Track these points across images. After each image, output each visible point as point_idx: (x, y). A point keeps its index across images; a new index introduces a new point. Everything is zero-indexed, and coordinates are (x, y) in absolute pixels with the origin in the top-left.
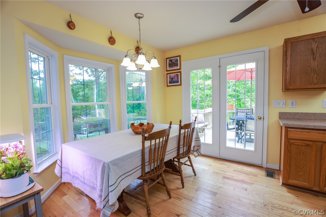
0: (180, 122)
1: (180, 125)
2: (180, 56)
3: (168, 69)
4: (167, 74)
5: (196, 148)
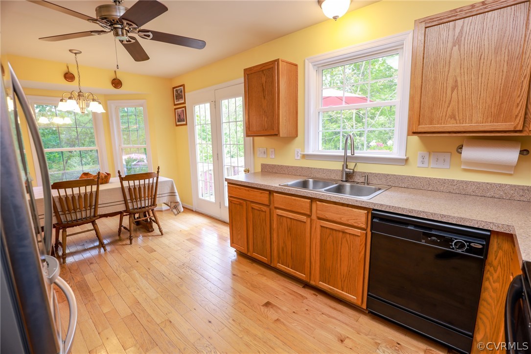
0: (119, 172)
1: (120, 176)
2: (183, 85)
3: (176, 103)
4: (175, 109)
5: (173, 205)
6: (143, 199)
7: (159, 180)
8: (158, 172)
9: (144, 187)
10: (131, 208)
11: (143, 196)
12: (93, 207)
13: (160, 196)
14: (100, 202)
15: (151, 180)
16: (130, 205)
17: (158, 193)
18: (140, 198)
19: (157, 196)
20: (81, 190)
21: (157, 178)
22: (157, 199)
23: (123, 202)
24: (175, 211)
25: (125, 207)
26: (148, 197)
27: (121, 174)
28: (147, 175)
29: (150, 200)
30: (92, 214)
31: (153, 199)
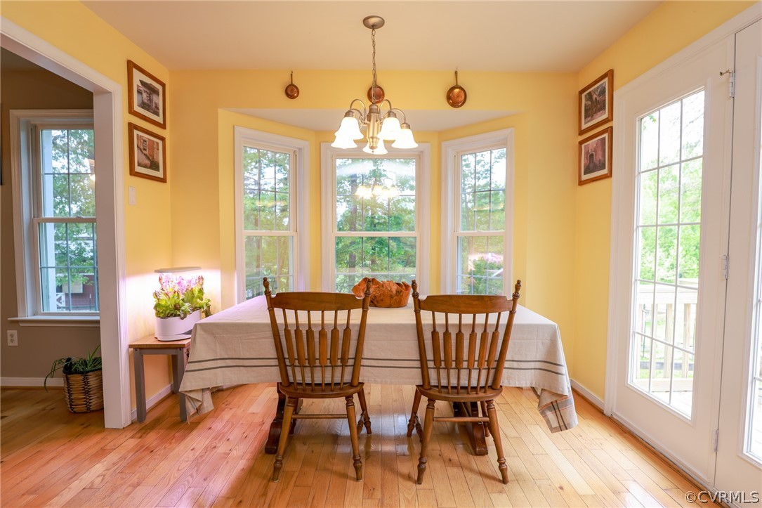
1: (415, 296)
4: (581, 143)
5: (547, 399)
6: (465, 364)
7: (516, 321)
8: (516, 296)
9: (473, 335)
10: (433, 382)
11: (465, 357)
12: (351, 362)
13: (515, 365)
14: (366, 353)
15: (493, 318)
16: (433, 374)
17: (508, 356)
18: (459, 360)
19: (506, 364)
20: (338, 318)
21: (512, 313)
22: (505, 373)
23: (417, 364)
24: (550, 415)
25: (420, 376)
26: (480, 362)
27: (418, 290)
28: (485, 303)
29: (484, 373)
30: (347, 378)
31: (492, 372)
